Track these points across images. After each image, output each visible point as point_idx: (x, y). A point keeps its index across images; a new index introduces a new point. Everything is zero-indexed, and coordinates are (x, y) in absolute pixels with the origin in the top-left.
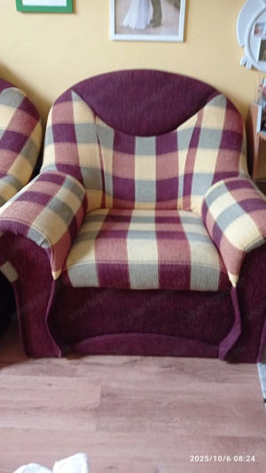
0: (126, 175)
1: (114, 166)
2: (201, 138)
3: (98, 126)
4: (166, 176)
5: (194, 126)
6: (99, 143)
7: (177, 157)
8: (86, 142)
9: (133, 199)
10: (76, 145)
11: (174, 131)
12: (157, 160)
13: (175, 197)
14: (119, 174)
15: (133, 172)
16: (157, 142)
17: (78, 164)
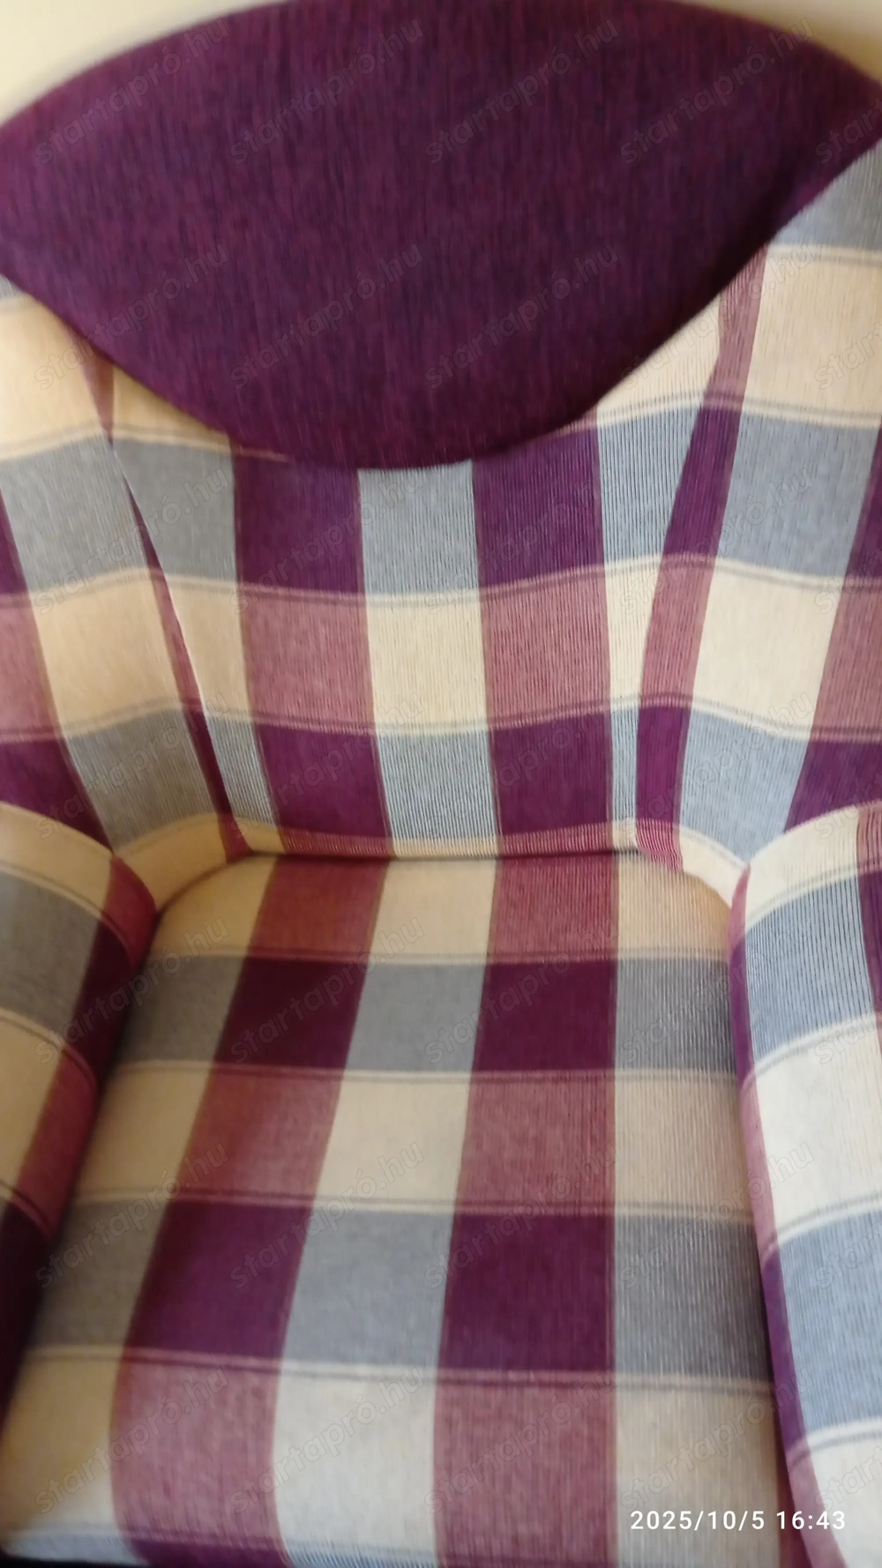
0: (327, 716)
1: (255, 674)
2: (737, 489)
3: (132, 450)
4: (539, 708)
5: (697, 402)
6: (152, 559)
7: (599, 598)
8: (77, 573)
9: (377, 825)
10: (24, 605)
11: (579, 426)
12: (486, 614)
13: (595, 808)
14: (291, 712)
15: (361, 697)
16: (483, 497)
17: (50, 727)
